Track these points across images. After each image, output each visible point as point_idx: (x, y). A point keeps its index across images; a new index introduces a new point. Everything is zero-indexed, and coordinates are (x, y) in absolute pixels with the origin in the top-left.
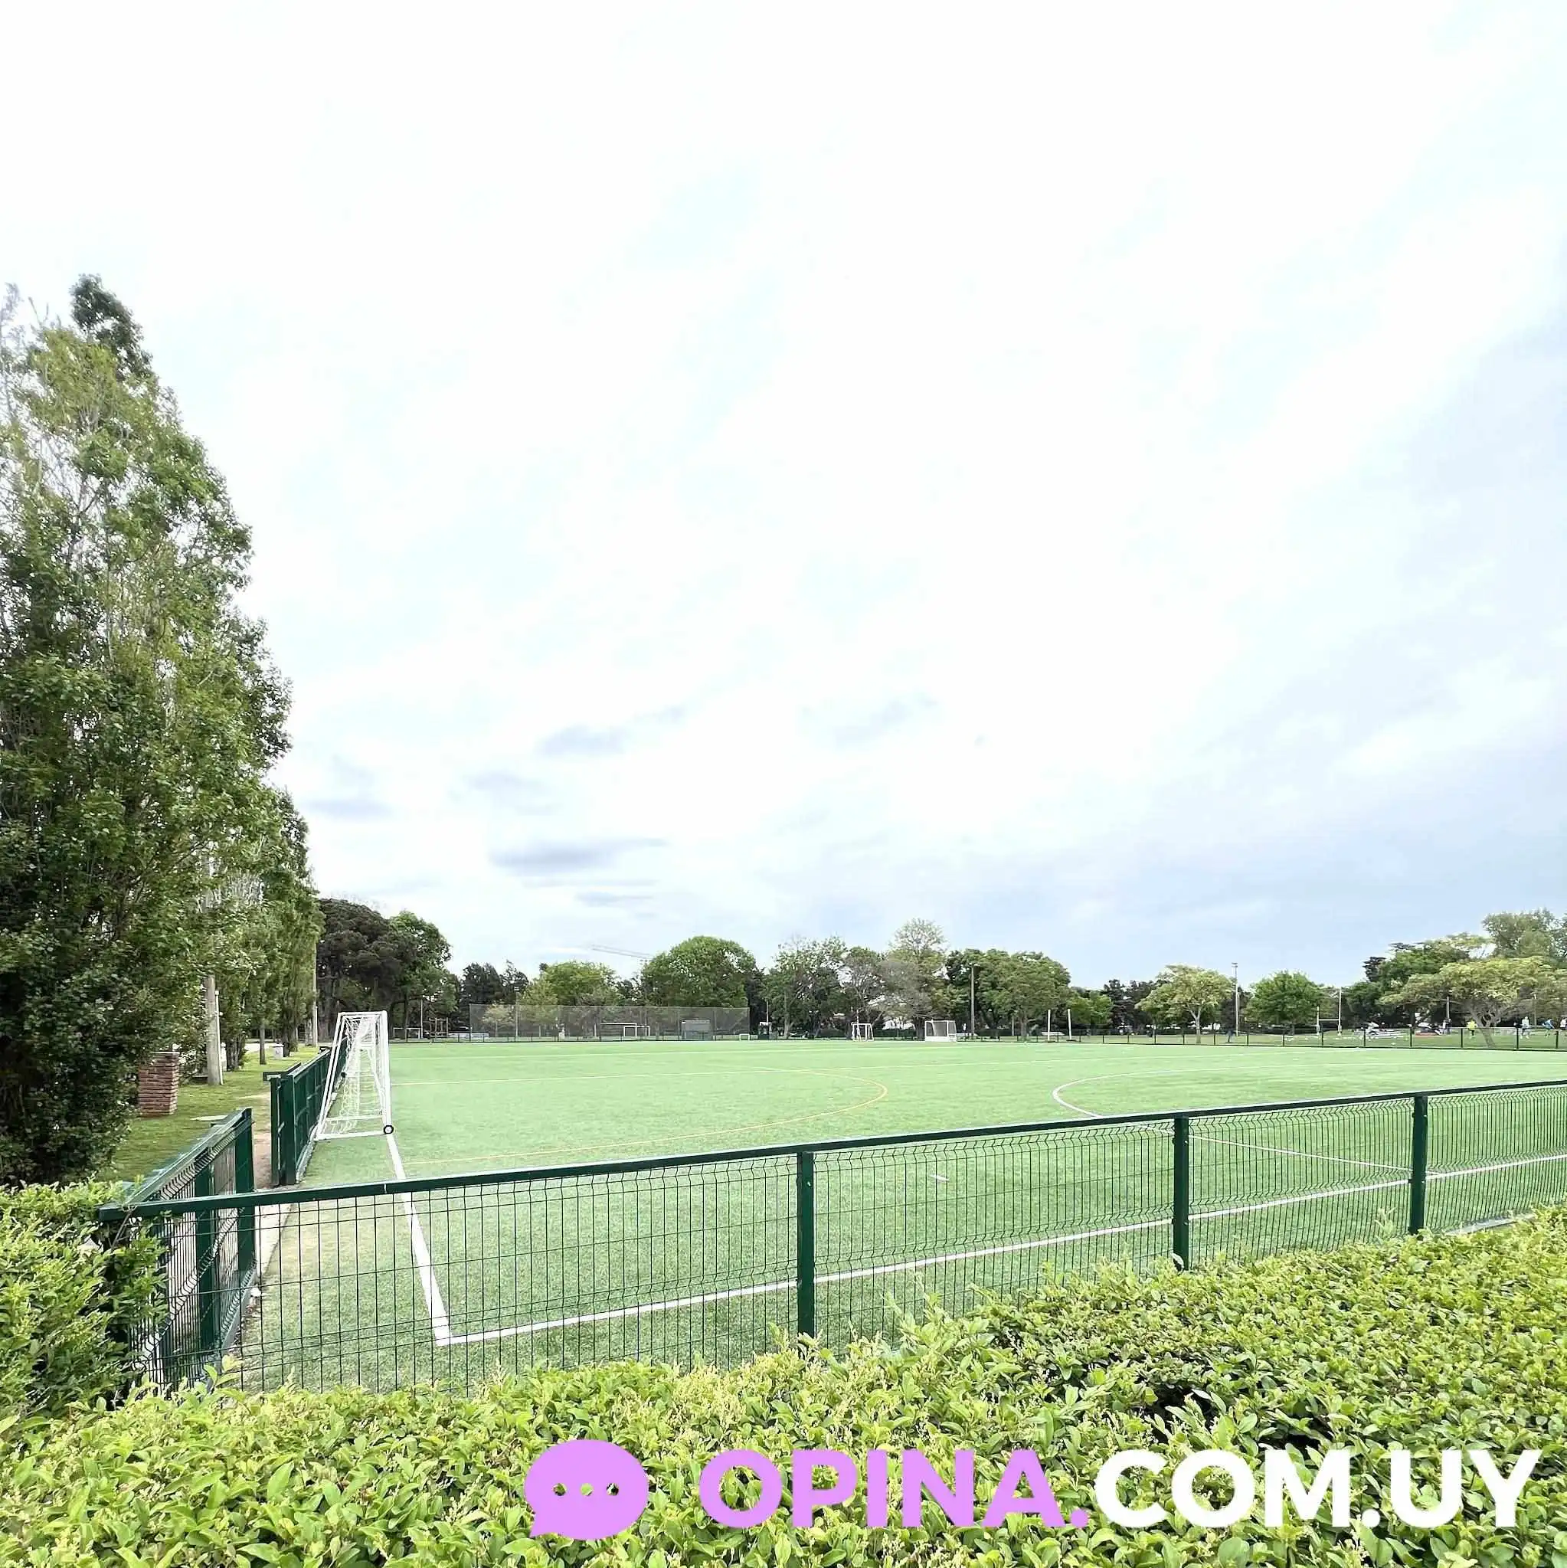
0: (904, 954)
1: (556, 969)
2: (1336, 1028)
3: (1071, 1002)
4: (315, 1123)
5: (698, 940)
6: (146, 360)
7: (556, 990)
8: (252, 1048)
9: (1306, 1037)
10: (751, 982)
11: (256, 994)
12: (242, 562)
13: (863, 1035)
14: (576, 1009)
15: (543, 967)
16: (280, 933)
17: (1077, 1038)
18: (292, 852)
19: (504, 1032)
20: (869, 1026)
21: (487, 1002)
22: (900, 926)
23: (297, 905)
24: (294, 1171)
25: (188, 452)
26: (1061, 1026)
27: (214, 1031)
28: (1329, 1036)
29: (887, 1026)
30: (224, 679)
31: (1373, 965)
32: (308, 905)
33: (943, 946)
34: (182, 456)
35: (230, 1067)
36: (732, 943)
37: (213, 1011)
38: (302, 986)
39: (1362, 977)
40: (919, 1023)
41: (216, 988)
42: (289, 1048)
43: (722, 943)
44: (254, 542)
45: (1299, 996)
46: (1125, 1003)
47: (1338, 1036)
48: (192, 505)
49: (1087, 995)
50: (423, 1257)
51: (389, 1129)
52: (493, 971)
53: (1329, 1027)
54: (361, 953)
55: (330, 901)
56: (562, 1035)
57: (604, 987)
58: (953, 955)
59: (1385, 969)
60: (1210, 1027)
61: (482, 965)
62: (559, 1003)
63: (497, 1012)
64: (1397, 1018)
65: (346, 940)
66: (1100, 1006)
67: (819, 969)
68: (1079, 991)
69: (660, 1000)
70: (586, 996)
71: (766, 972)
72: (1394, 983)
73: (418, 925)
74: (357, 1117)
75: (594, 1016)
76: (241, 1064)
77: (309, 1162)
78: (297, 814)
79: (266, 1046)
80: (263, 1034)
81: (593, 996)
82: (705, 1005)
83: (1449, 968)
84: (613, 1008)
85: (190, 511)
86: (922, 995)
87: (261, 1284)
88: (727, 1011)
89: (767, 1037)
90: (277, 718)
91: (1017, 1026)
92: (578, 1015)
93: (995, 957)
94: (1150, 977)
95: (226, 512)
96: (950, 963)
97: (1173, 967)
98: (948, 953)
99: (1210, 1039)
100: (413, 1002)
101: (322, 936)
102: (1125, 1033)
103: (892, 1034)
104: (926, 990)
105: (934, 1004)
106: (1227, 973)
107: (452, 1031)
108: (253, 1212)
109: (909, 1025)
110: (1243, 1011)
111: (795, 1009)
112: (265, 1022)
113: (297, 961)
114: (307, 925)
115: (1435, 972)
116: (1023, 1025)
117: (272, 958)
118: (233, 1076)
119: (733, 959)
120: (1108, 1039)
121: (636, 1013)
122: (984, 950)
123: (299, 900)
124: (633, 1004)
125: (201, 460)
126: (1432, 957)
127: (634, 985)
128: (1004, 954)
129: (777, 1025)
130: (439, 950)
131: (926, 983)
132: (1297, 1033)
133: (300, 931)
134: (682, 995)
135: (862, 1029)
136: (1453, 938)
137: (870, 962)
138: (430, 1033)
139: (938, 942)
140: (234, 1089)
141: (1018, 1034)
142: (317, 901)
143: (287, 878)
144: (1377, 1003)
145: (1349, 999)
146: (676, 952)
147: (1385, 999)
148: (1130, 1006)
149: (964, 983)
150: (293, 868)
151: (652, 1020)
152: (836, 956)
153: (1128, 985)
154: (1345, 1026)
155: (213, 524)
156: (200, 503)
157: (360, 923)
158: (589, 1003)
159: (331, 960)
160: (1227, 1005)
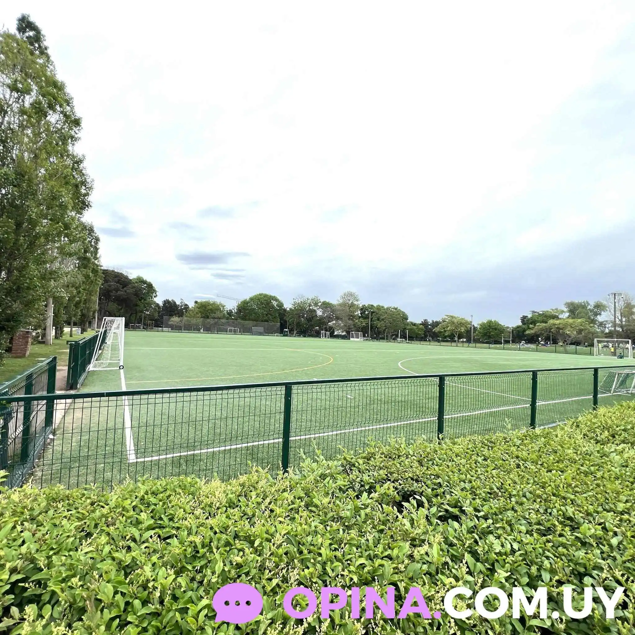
0: (343, 305)
1: (201, 303)
2: (509, 342)
3: (409, 327)
4: (89, 363)
5: (260, 295)
6: (46, 49)
7: (200, 312)
8: (67, 330)
9: (498, 346)
10: (282, 313)
11: (71, 307)
12: (77, 132)
13: (326, 337)
14: (208, 320)
15: (196, 302)
16: (83, 282)
17: (410, 342)
18: (92, 249)
19: (177, 328)
20: (328, 333)
21: (171, 315)
22: (342, 294)
23: (92, 271)
24: (77, 383)
25: (59, 87)
26: (404, 337)
27: (50, 322)
28: (506, 346)
29: (336, 333)
30: (65, 178)
31: (524, 319)
32: (97, 271)
33: (359, 303)
34: (55, 87)
35: (56, 337)
36: (274, 297)
37: (51, 314)
38: (92, 305)
39: (520, 323)
40: (348, 332)
41: (53, 303)
42: (83, 331)
43: (271, 296)
44: (83, 124)
45: (496, 329)
46: (430, 329)
47: (511, 346)
48: (58, 108)
49: (415, 325)
50: (128, 424)
51: (122, 367)
52: (175, 303)
53: (507, 342)
54: (119, 293)
55: (107, 270)
56: (202, 331)
57: (221, 312)
58: (363, 306)
59: (528, 320)
60: (462, 340)
61: (170, 300)
62: (202, 317)
63: (175, 319)
64: (532, 339)
65: (113, 287)
66: (419, 329)
67: (310, 309)
68: (412, 323)
69: (244, 318)
70: (213, 315)
71: (288, 309)
72: (531, 326)
73: (144, 282)
74: (109, 361)
75: (216, 323)
76: (61, 336)
77: (84, 380)
78: (96, 233)
79: (73, 329)
80: (72, 324)
81: (216, 316)
82: (262, 321)
83: (551, 321)
84: (224, 321)
85: (56, 109)
86: (350, 322)
87: (54, 434)
88: (271, 324)
89: (287, 336)
90: (87, 194)
91: (387, 336)
92: (209, 323)
93: (379, 308)
94: (439, 319)
95: (72, 111)
96: (361, 309)
97: (447, 316)
98: (361, 305)
99: (461, 345)
100: (140, 314)
101: (102, 284)
102: (429, 341)
103: (338, 337)
104: (352, 320)
105: (354, 325)
106: (469, 319)
107: (155, 326)
108: (53, 402)
109: (344, 333)
110: (475, 334)
111: (299, 324)
112: (74, 319)
113: (90, 294)
114: (96, 280)
115: (546, 322)
116: (389, 336)
117: (79, 292)
118: (57, 341)
119: (275, 303)
120: (422, 343)
121: (233, 323)
122: (375, 305)
123: (93, 269)
124: (233, 319)
125: (63, 90)
126: (546, 317)
127: (233, 311)
128: (383, 307)
129: (291, 331)
130: (152, 293)
131: (352, 317)
132: (495, 344)
133: (93, 282)
134: (253, 316)
135: (325, 334)
136: (553, 310)
137: (330, 307)
138: (146, 327)
139: (357, 301)
140: (56, 347)
141: (387, 339)
142: (101, 270)
143: (88, 260)
144: (525, 333)
145: (514, 332)
146: (251, 299)
147: (527, 332)
148: (431, 330)
149: (366, 317)
150: (92, 256)
151: (240, 326)
152: (316, 304)
153: (431, 322)
154: (513, 342)
155: (65, 115)
156: (61, 107)
157: (119, 280)
158: (214, 318)
159: (105, 295)
160: (468, 332)
